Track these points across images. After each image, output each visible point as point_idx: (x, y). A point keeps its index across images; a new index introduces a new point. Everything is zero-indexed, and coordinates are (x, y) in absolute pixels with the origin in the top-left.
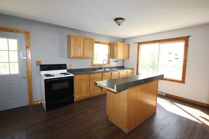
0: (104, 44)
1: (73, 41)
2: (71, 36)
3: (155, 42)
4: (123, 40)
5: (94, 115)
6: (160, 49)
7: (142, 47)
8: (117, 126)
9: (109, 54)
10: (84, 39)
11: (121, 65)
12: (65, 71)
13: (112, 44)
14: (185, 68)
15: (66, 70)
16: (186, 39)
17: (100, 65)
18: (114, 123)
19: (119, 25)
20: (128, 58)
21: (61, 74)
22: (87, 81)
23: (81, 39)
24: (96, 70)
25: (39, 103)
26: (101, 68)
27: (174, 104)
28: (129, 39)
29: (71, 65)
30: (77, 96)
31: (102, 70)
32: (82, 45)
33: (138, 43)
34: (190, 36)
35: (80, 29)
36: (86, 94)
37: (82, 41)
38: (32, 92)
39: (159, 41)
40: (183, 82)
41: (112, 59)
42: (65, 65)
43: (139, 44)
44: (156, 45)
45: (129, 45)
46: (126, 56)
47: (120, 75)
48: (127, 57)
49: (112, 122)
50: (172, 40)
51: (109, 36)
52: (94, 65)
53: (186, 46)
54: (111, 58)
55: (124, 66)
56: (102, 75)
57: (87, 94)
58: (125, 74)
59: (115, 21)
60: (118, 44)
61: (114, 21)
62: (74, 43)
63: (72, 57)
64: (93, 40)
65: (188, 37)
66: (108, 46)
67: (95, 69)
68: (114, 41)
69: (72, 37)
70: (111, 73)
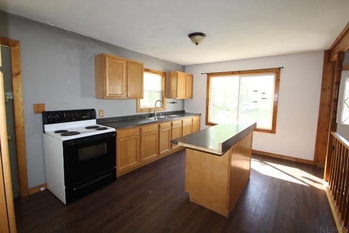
0: (156, 73)
1: (110, 67)
2: (105, 57)
3: (233, 73)
4: (183, 68)
5: (163, 197)
6: (241, 84)
7: (214, 80)
8: (208, 209)
9: (163, 90)
10: (127, 63)
11: (180, 109)
12: (93, 122)
13: (167, 74)
14: (276, 112)
15: (95, 120)
16: (277, 71)
17: (150, 110)
18: (202, 205)
19: (197, 44)
20: (192, 98)
21: (87, 128)
22: (136, 139)
23: (123, 63)
24: (145, 118)
25: (42, 189)
26: (151, 115)
27: (266, 164)
28: (191, 66)
29: (102, 111)
30: (121, 168)
31: (155, 119)
32: (124, 74)
33: (208, 74)
34: (283, 68)
35: (117, 44)
36: (135, 163)
37: (124, 66)
38: (26, 169)
39: (240, 73)
40: (273, 131)
41: (168, 98)
42: (93, 110)
43: (210, 75)
44: (236, 78)
45: (192, 76)
46: (189, 94)
47: (184, 125)
48: (190, 96)
49: (198, 203)
50: (258, 72)
51: (163, 60)
52: (141, 110)
53: (277, 80)
54: (166, 97)
55: (184, 111)
56: (159, 126)
57: (136, 161)
58: (190, 124)
59: (190, 38)
60: (179, 75)
61: (188, 37)
62: (111, 70)
63: (108, 95)
64: (142, 65)
65: (280, 68)
66: (161, 77)
67: (142, 117)
68: (170, 68)
69: (107, 59)
70: (172, 123)
